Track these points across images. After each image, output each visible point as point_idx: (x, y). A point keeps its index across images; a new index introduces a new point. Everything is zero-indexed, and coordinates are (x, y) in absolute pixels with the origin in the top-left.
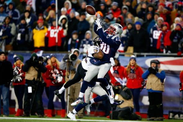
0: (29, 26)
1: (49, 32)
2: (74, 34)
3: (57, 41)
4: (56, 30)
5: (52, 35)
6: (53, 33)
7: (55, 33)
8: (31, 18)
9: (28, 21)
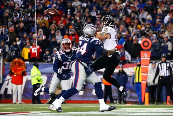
0: (19, 46)
1: (31, 50)
2: (47, 51)
3: (37, 55)
4: (35, 48)
5: (33, 51)
6: (34, 50)
7: (35, 50)
8: (20, 41)
9: (19, 43)
